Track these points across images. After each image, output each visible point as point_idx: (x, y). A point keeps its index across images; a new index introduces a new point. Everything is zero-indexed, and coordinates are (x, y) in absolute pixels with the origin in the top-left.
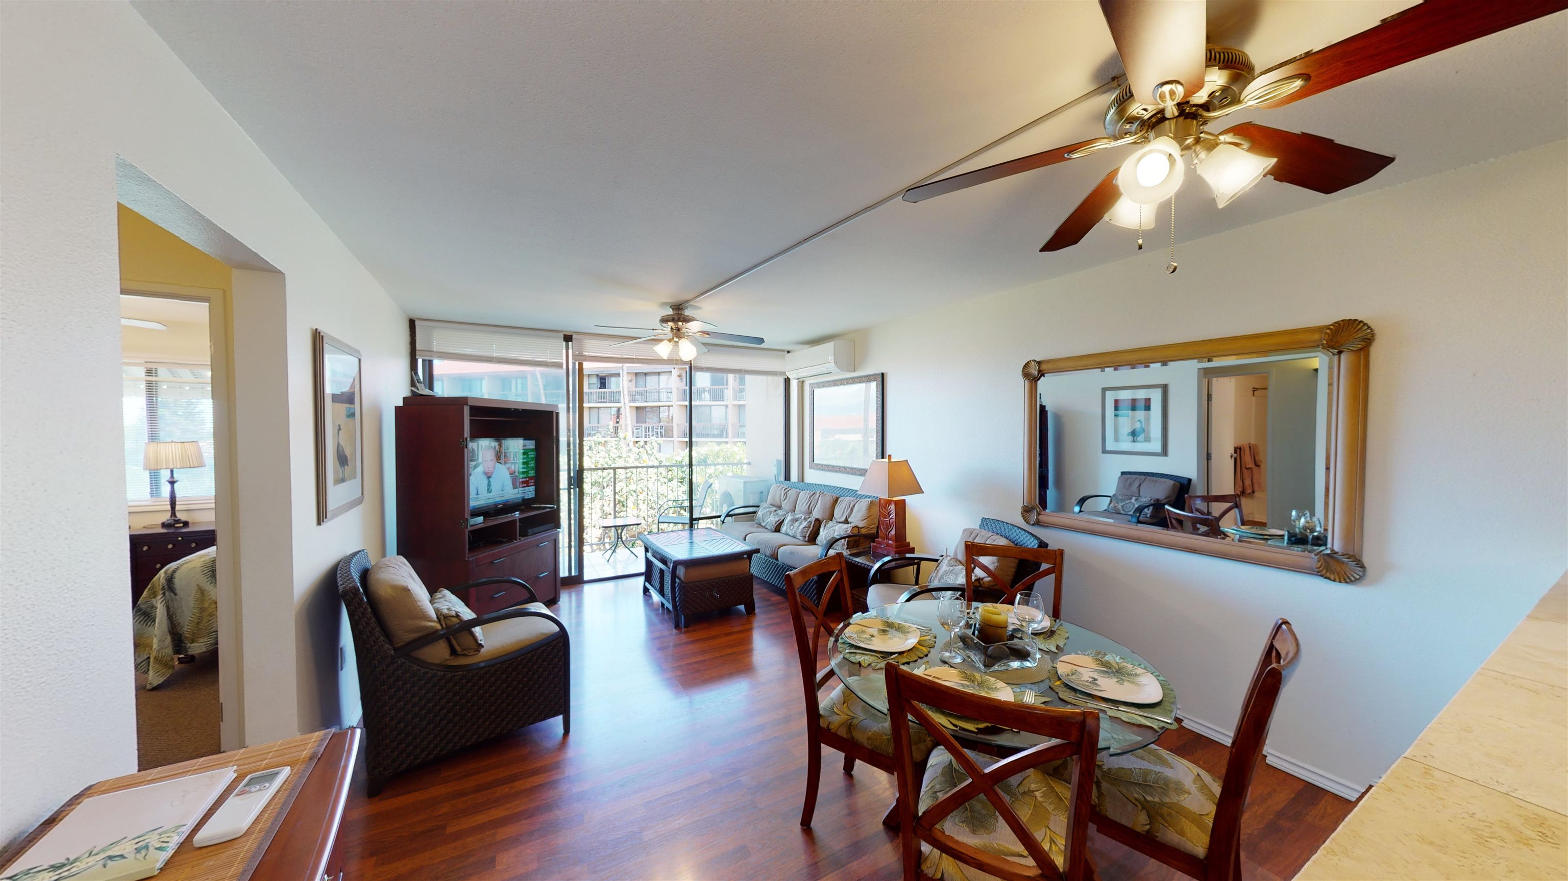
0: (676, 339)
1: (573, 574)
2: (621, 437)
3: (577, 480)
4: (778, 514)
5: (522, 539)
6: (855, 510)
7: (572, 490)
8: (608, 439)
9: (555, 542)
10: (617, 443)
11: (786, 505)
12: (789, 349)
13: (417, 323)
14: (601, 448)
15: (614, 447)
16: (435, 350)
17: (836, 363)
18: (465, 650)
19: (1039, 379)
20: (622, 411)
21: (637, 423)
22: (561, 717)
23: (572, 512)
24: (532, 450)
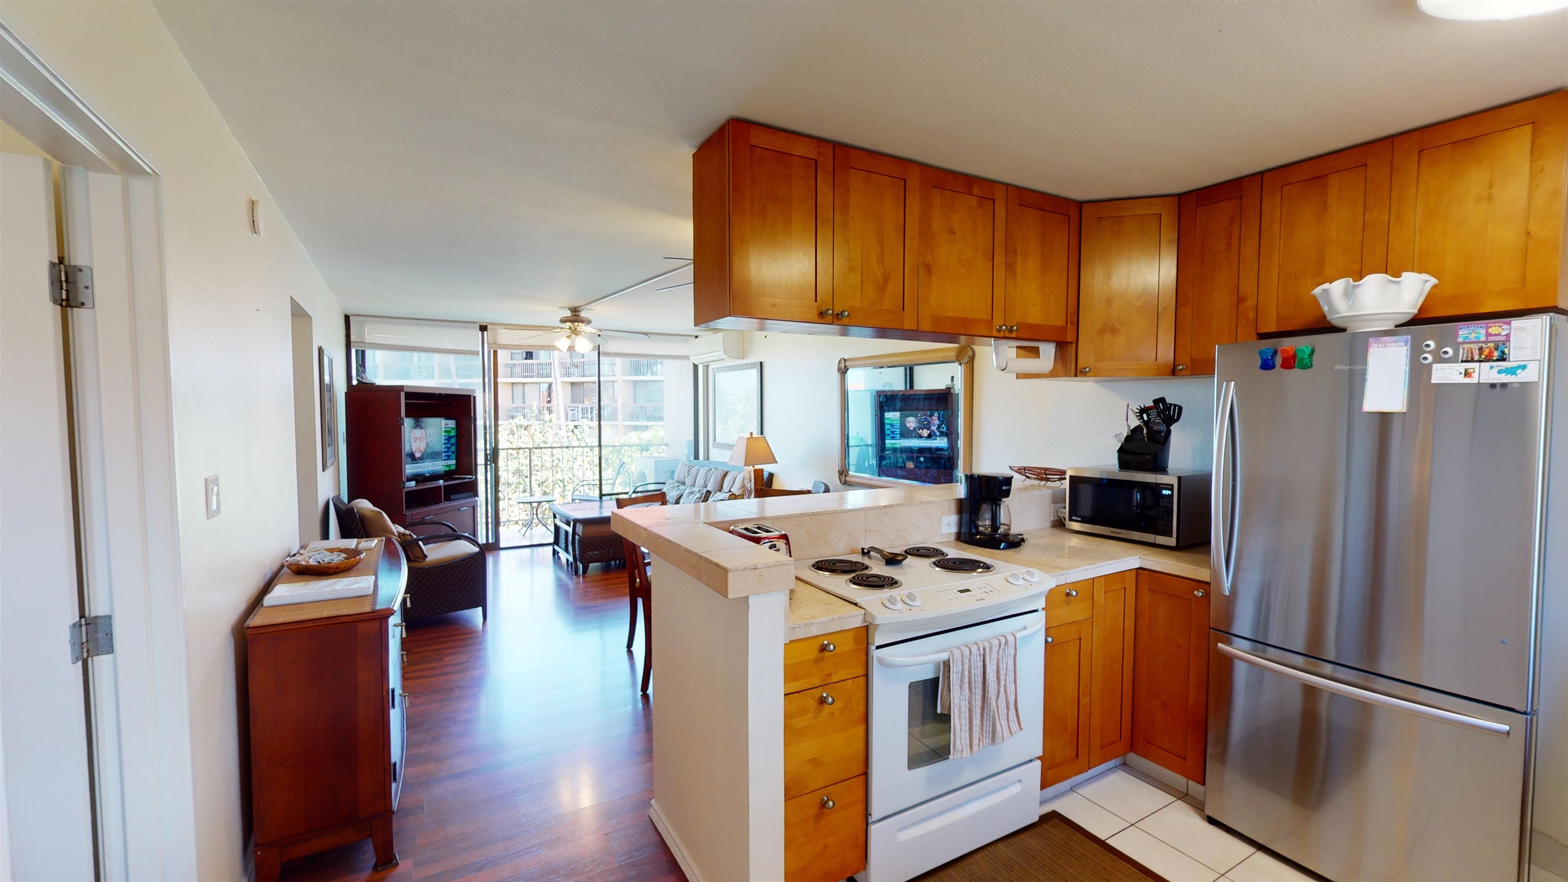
0: (573, 336)
1: (490, 541)
2: (546, 419)
3: (493, 457)
4: (679, 489)
5: (446, 503)
6: (736, 481)
7: (489, 467)
8: (533, 421)
9: (474, 509)
10: (541, 426)
11: (688, 481)
12: (697, 334)
13: (351, 318)
14: (523, 432)
15: (539, 431)
16: (367, 341)
17: (725, 351)
18: (416, 558)
19: (846, 373)
20: (554, 386)
21: (573, 402)
22: (480, 608)
23: (489, 482)
24: (453, 428)
